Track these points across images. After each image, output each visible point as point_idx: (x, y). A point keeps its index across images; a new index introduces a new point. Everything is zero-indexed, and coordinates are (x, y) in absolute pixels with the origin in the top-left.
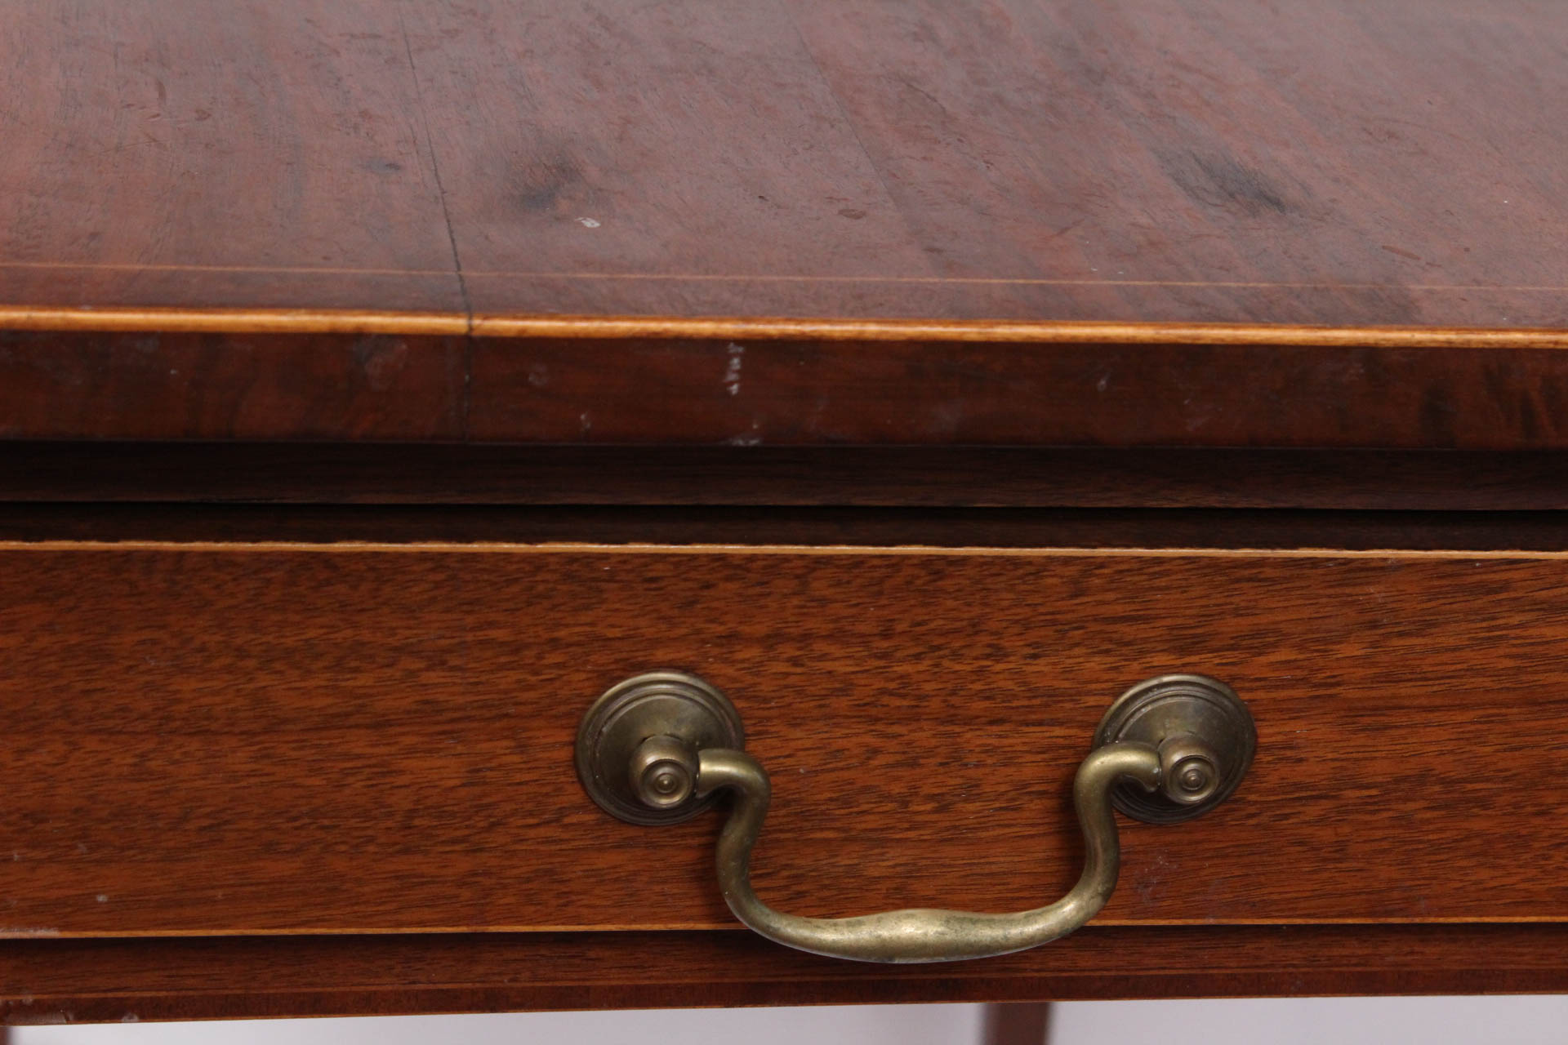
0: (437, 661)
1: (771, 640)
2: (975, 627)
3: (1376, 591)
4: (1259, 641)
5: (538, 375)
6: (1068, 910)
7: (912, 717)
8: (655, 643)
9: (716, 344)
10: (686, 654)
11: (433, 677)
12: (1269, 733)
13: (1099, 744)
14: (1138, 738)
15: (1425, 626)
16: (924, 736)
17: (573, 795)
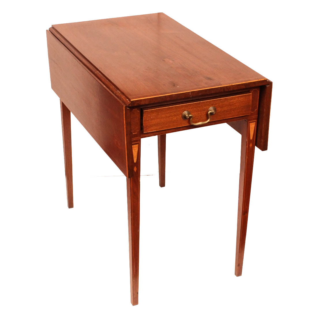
0: (175, 112)
1: (191, 108)
2: (202, 106)
3: (222, 100)
4: (216, 104)
5: (181, 95)
6: (208, 121)
7: (198, 111)
8: (186, 109)
9: (190, 92)
10: (187, 110)
11: (175, 113)
12: (217, 109)
13: (208, 111)
14: (211, 111)
15: (224, 102)
16: (199, 112)
17: (182, 119)
